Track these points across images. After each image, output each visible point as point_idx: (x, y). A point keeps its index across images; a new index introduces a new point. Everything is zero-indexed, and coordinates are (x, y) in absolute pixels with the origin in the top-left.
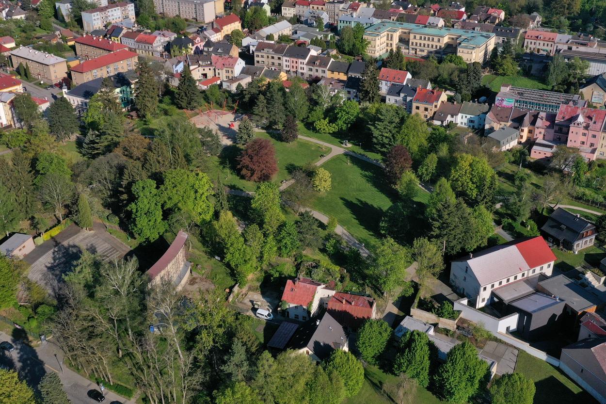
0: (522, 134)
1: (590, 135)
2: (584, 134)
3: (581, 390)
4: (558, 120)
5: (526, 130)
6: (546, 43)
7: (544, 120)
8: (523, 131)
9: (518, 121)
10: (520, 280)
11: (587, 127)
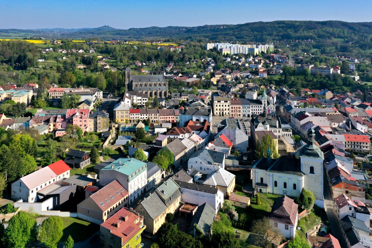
0: (50, 127)
1: (84, 121)
2: (81, 121)
3: (90, 223)
4: (67, 116)
5: (52, 124)
6: (60, 93)
7: (60, 118)
8: (50, 125)
9: (47, 121)
10: (52, 184)
11: (81, 118)
